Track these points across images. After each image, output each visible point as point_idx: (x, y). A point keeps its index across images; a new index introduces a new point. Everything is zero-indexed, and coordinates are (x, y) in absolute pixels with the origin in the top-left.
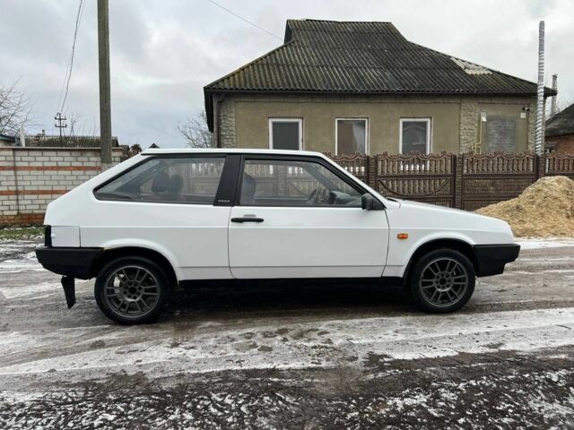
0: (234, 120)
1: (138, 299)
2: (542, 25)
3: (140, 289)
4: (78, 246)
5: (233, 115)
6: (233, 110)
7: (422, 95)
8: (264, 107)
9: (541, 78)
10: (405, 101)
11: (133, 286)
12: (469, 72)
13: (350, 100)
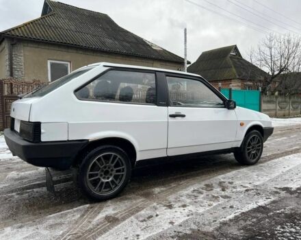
0: (22, 58)
1: (110, 179)
2: (185, 30)
3: (112, 170)
4: (66, 139)
5: (22, 54)
6: (22, 51)
7: (136, 57)
8: (44, 52)
9: (186, 55)
10: (128, 59)
11: (107, 169)
12: (154, 48)
13: (99, 54)
